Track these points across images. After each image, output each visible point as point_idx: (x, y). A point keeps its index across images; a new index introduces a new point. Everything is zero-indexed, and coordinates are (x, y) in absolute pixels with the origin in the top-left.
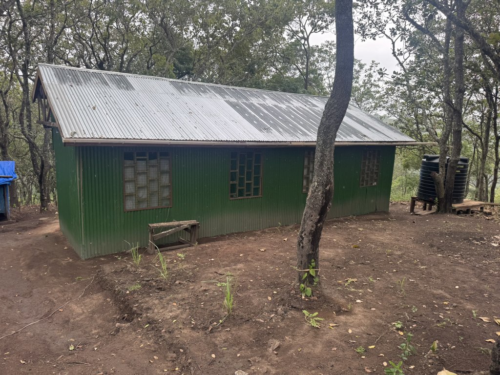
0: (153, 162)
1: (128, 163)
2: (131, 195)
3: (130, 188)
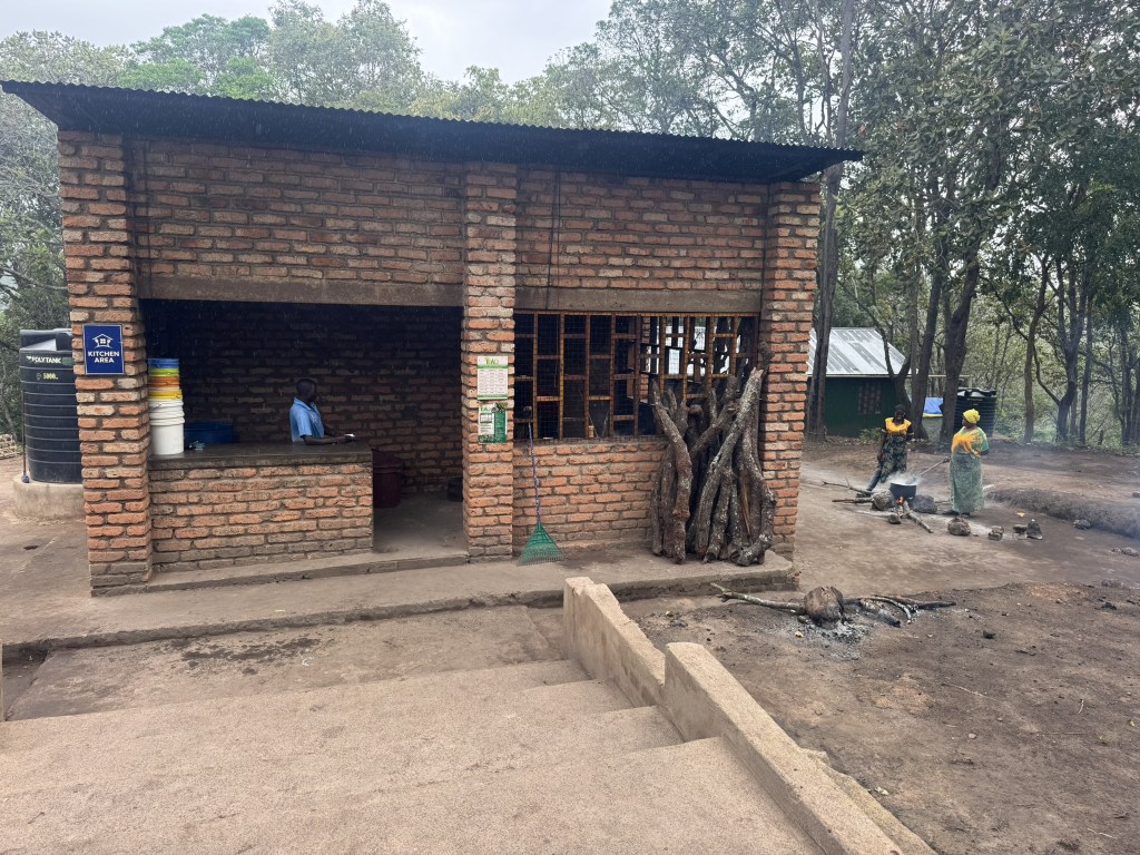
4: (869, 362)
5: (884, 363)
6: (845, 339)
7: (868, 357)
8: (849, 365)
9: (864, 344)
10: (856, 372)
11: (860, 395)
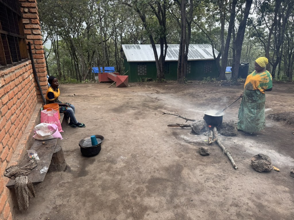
0: (143, 65)
1: (139, 66)
2: (139, 72)
3: (139, 71)
4: (208, 55)
5: (213, 55)
6: (200, 47)
7: (208, 53)
8: (201, 56)
9: (207, 49)
10: (203, 58)
11: (205, 66)
